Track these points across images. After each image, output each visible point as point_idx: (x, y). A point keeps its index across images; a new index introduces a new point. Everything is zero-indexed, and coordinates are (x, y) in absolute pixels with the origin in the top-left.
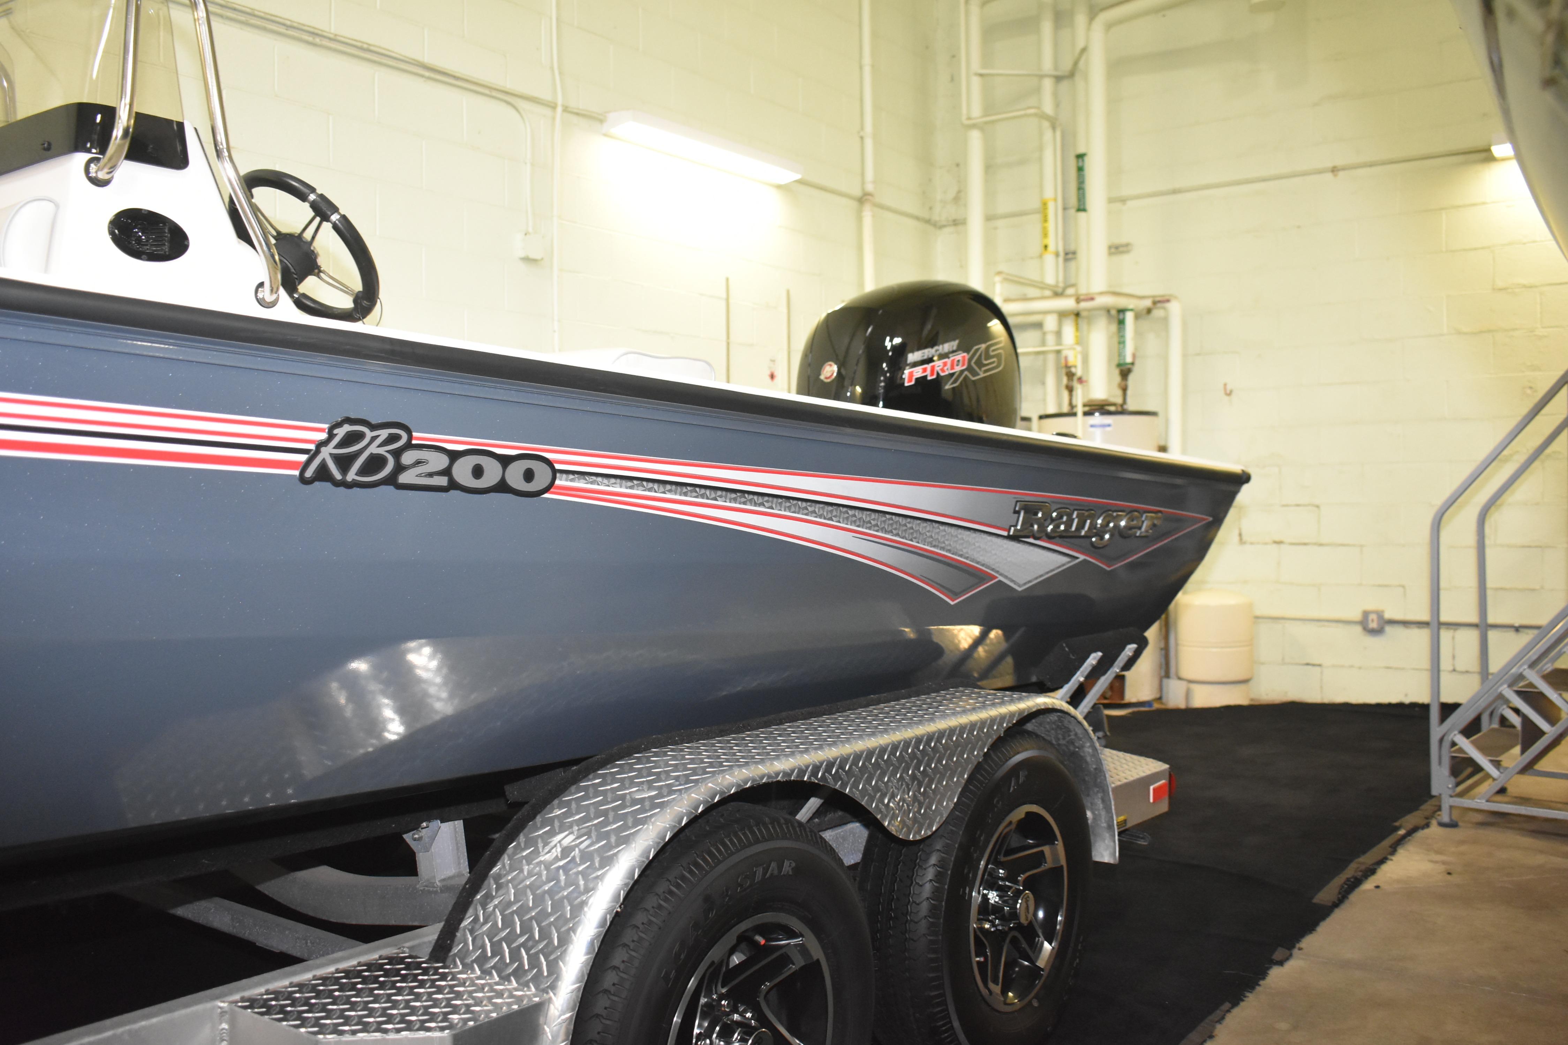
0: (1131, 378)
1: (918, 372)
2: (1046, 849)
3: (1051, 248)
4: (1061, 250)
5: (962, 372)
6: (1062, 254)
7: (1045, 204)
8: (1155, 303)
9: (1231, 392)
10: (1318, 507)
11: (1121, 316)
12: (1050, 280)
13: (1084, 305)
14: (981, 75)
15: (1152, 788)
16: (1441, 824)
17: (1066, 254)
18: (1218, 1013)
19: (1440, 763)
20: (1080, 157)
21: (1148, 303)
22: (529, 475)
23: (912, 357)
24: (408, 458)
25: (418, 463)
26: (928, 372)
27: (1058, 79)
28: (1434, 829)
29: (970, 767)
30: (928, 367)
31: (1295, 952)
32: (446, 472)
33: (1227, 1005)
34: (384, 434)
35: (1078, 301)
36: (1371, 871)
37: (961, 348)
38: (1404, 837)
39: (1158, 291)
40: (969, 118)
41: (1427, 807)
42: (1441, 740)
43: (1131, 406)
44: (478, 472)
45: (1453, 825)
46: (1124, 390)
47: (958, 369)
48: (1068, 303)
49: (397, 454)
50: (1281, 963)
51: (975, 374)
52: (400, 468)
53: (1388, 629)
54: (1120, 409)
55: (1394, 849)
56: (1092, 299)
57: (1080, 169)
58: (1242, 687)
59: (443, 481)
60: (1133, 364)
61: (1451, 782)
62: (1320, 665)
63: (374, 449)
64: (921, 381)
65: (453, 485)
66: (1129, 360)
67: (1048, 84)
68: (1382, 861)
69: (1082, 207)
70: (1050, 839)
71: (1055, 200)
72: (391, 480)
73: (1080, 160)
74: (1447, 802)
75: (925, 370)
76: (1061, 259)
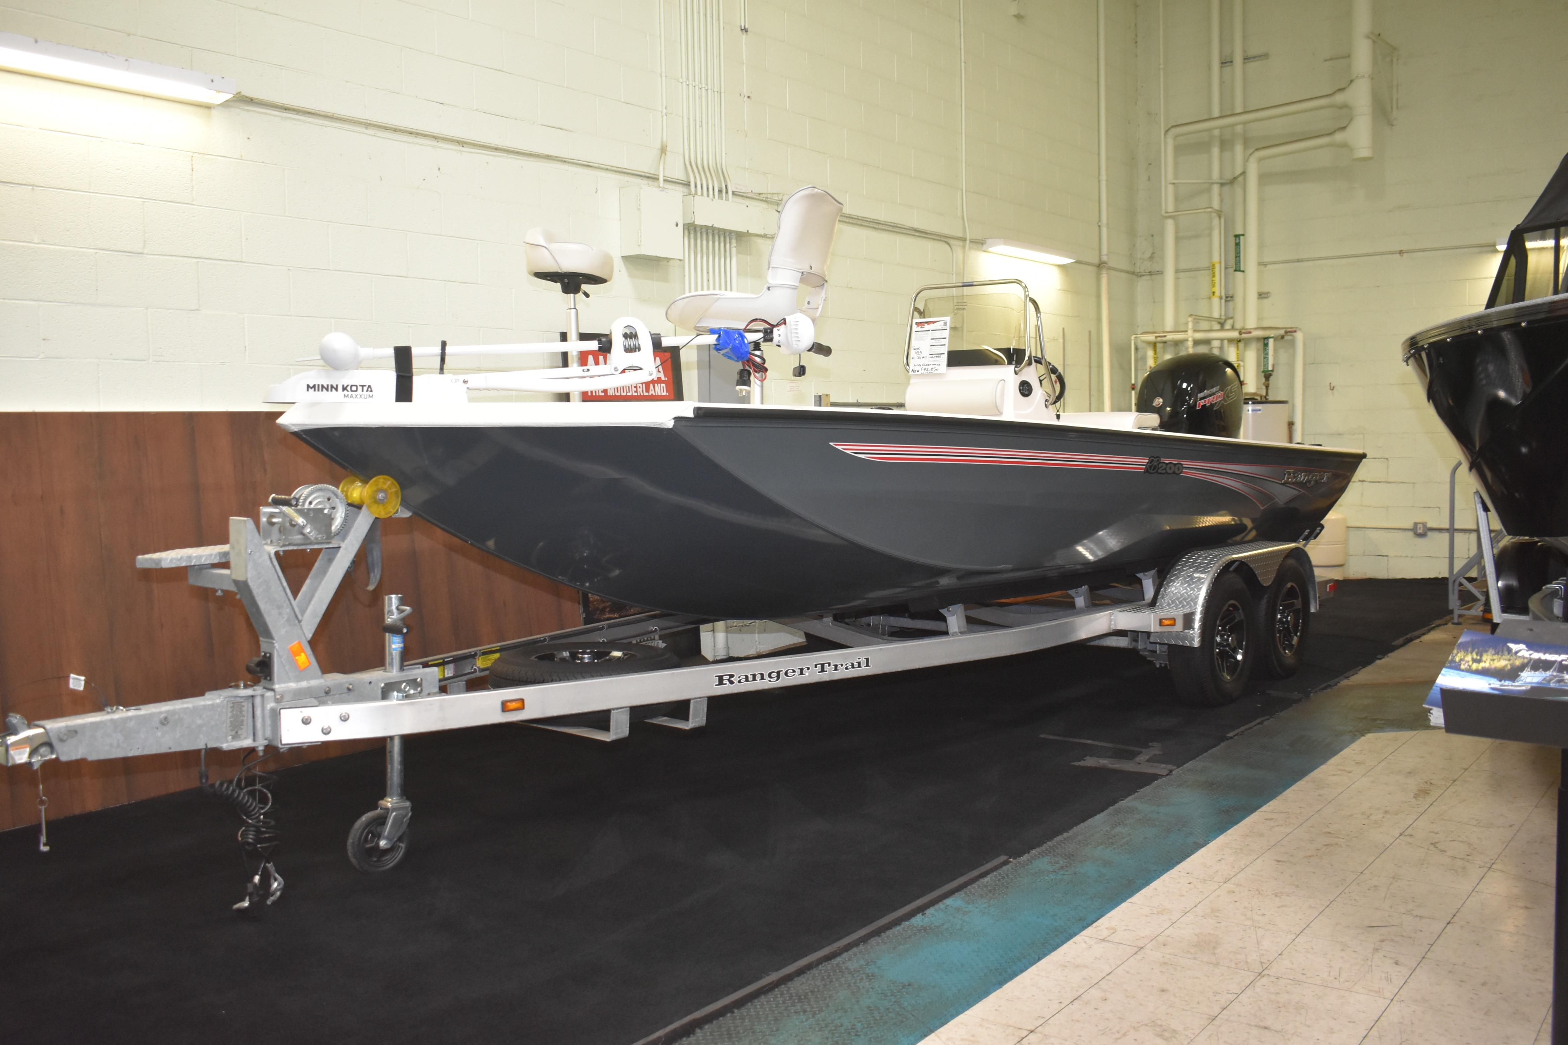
0: (1271, 378)
1: (1202, 403)
2: (1295, 601)
3: (1217, 294)
4: (1223, 294)
5: (1221, 401)
6: (1224, 298)
7: (1213, 265)
8: (1286, 332)
9: (1334, 387)
10: (1387, 459)
11: (1266, 342)
12: (1216, 315)
13: (1244, 336)
14: (1174, 184)
15: (1328, 586)
16: (1453, 624)
17: (1227, 297)
18: (1358, 669)
19: (1453, 594)
20: (1237, 236)
21: (1282, 332)
22: (1178, 469)
23: (1200, 395)
24: (1160, 465)
25: (1162, 467)
26: (1207, 402)
27: (1222, 185)
28: (1450, 625)
29: (1279, 564)
30: (1207, 399)
31: (1386, 657)
32: (1165, 469)
33: (1360, 667)
34: (1157, 459)
35: (1240, 333)
36: (1419, 637)
37: (1221, 390)
38: (1434, 627)
39: (1289, 325)
40: (1166, 212)
41: (1447, 618)
42: (1454, 581)
43: (1270, 398)
44: (1170, 468)
45: (1459, 624)
46: (1267, 387)
47: (1219, 399)
48: (1235, 334)
49: (1158, 464)
50: (1380, 659)
51: (1226, 401)
52: (1159, 468)
53: (1429, 533)
54: (1264, 399)
55: (1429, 631)
56: (1250, 333)
57: (1238, 245)
58: (1339, 569)
59: (1164, 471)
60: (1272, 371)
61: (1458, 603)
62: (1387, 556)
63: (1155, 464)
64: (1204, 406)
65: (1167, 473)
66: (1270, 368)
67: (1216, 189)
68: (1424, 634)
69: (1238, 269)
70: (1297, 598)
71: (1220, 263)
72: (1157, 472)
73: (1237, 238)
74: (1457, 612)
75: (1205, 402)
76: (1223, 301)
